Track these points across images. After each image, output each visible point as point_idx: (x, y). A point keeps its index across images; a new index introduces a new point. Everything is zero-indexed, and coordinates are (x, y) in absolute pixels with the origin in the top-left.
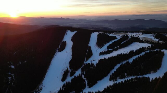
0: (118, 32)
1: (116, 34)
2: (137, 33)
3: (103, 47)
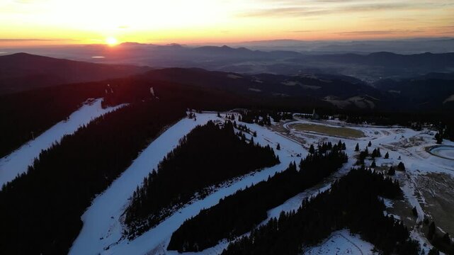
0: (312, 118)
1: (293, 130)
2: (410, 133)
3: (154, 223)
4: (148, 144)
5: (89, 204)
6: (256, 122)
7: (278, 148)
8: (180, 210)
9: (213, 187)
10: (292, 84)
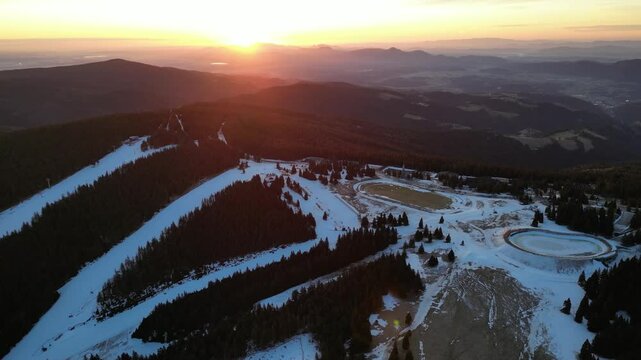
3: (131, 304)
4: (169, 202)
5: (75, 274)
6: (321, 178)
7: (325, 217)
8: (166, 291)
9: (216, 265)
10: (475, 108)
